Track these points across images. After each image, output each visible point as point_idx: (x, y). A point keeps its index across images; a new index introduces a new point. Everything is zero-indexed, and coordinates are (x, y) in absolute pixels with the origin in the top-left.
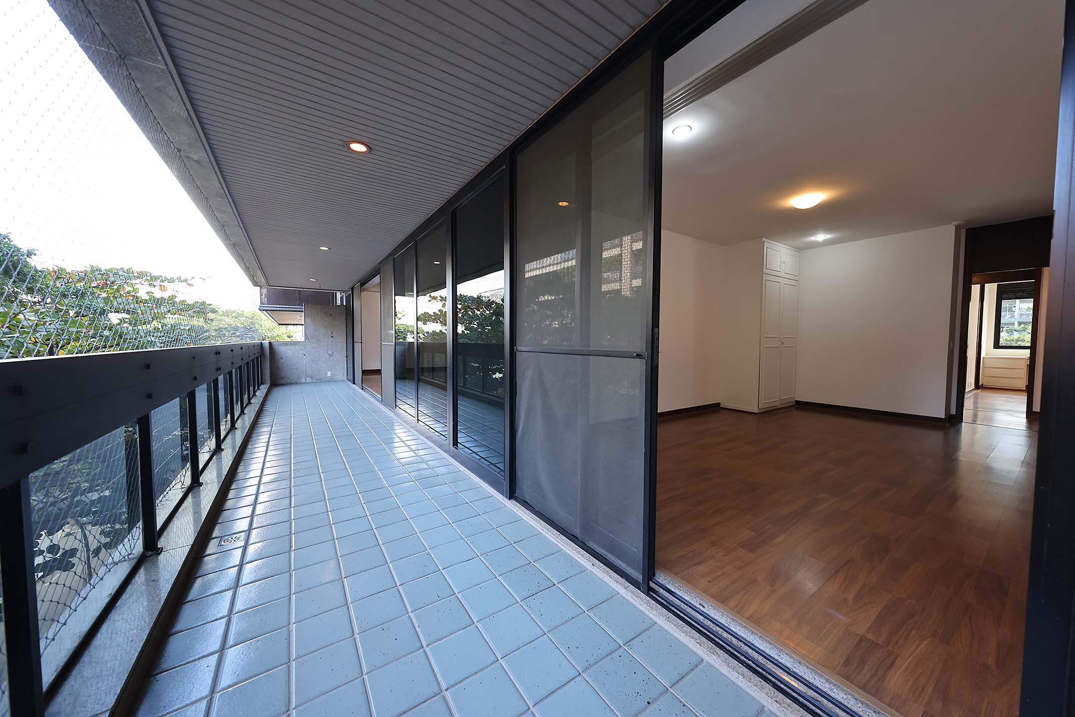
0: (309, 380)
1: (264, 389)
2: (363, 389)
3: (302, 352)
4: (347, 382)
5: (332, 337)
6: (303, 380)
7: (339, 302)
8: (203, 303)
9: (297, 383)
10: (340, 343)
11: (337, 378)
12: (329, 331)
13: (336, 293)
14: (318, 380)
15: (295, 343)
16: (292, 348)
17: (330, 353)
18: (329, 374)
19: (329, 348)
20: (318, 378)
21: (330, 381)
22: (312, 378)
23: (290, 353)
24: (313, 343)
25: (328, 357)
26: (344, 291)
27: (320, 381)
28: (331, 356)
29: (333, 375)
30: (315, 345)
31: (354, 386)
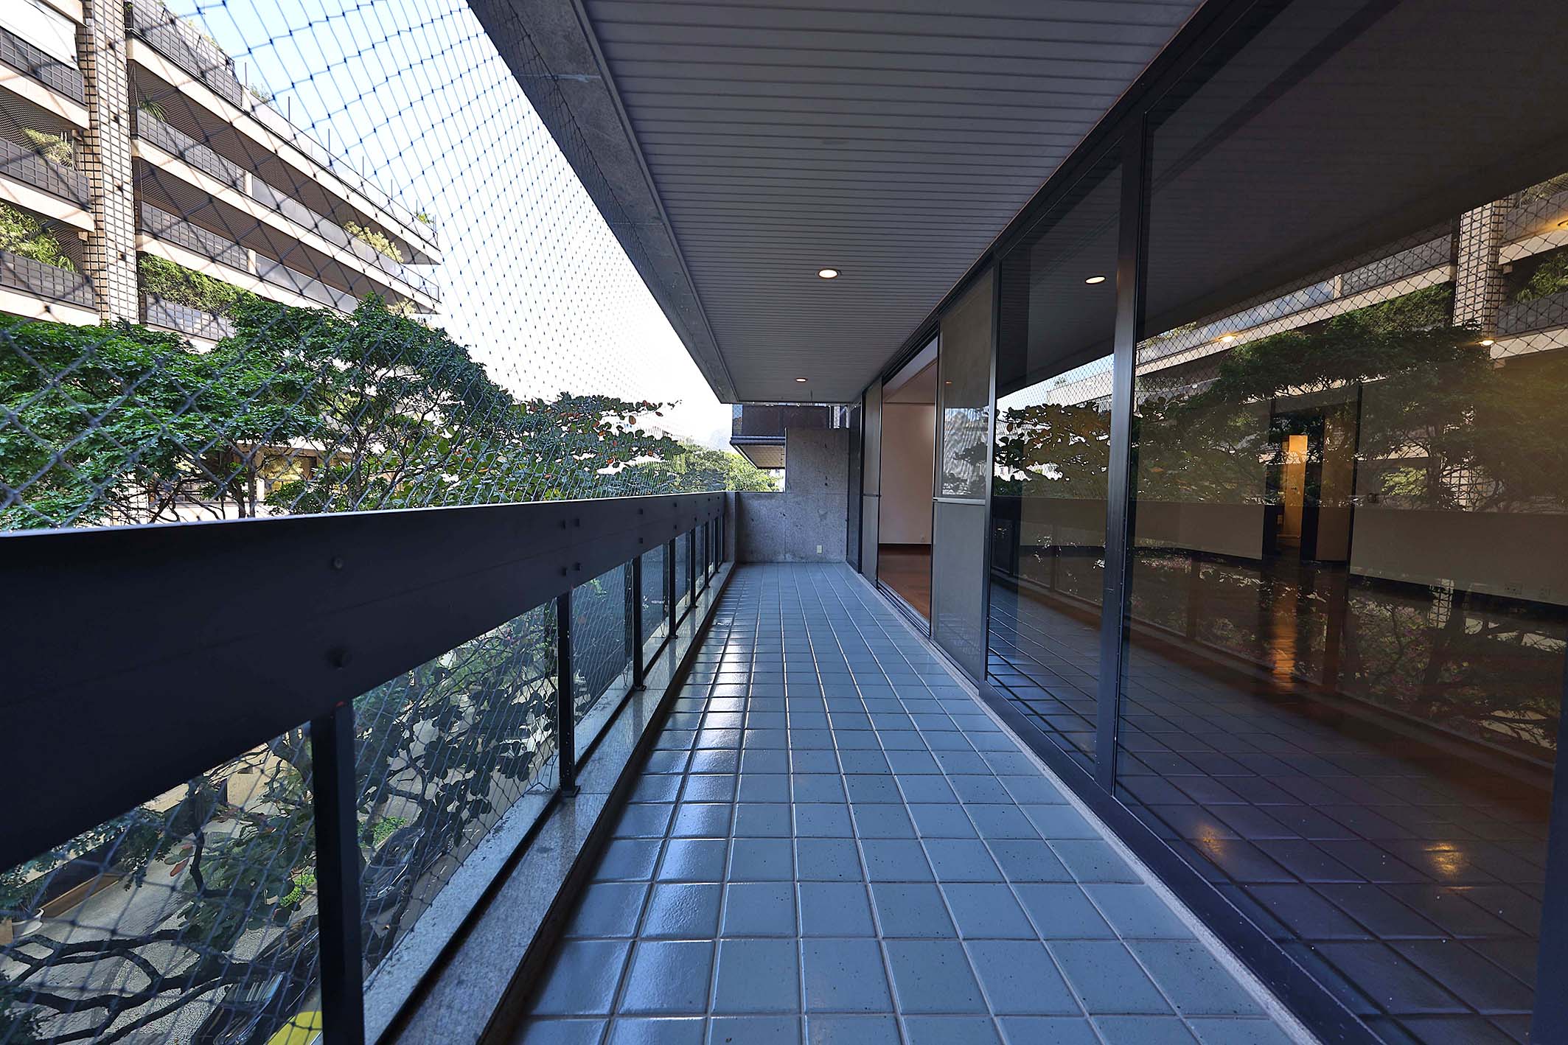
0: (789, 558)
1: (726, 568)
2: (878, 588)
3: (780, 508)
4: (848, 569)
5: (826, 485)
6: (781, 558)
7: (837, 425)
9: (772, 562)
10: (839, 498)
11: (832, 557)
12: (822, 474)
13: (833, 408)
14: (802, 558)
15: (772, 495)
16: (766, 502)
17: (822, 513)
18: (819, 549)
19: (821, 503)
20: (803, 555)
21: (821, 562)
22: (794, 554)
23: (764, 511)
24: (798, 495)
25: (819, 519)
26: (848, 403)
27: (806, 561)
28: (823, 517)
29: (825, 551)
30: (800, 499)
31: (857, 574)
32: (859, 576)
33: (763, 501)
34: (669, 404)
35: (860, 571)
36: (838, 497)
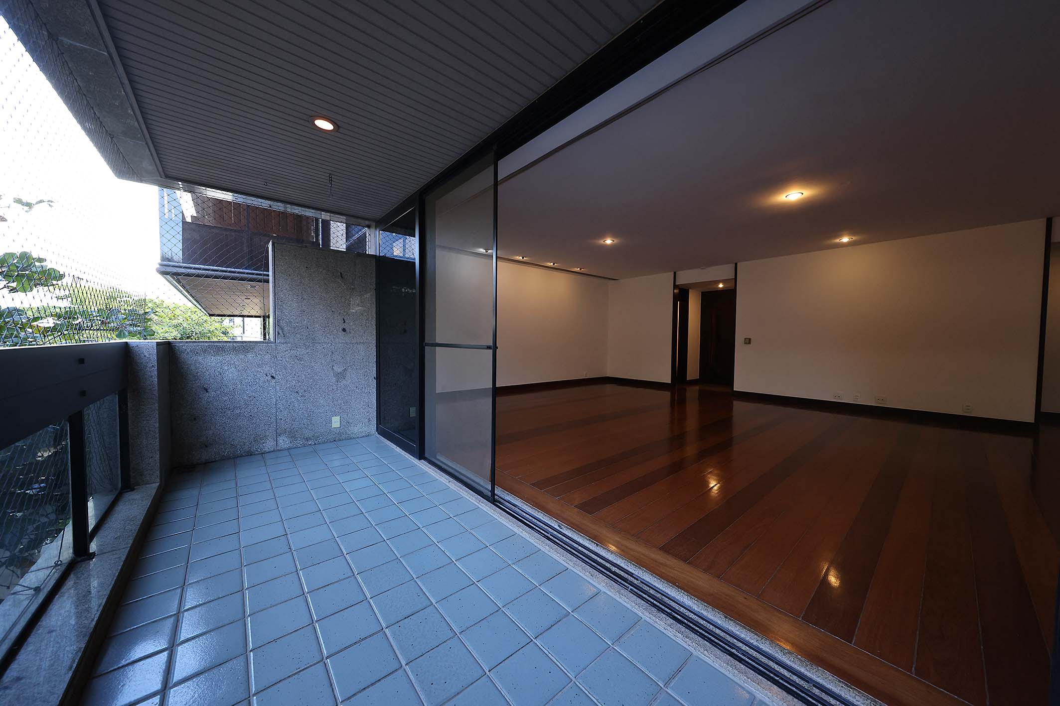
0: (284, 442)
2: (494, 502)
3: (266, 369)
5: (344, 330)
6: (269, 445)
8: (25, 256)
9: (250, 454)
10: (364, 349)
11: (354, 430)
12: (336, 317)
14: (307, 440)
16: (234, 359)
17: (338, 369)
18: (336, 422)
19: (336, 357)
20: (308, 434)
21: (339, 439)
22: (292, 435)
23: (232, 374)
24: (296, 348)
25: (334, 380)
27: (312, 441)
28: (341, 376)
29: (346, 423)
30: (301, 351)
31: (415, 461)
32: (423, 465)
33: (228, 358)
34: (19, 201)
35: (421, 456)
36: (361, 347)
